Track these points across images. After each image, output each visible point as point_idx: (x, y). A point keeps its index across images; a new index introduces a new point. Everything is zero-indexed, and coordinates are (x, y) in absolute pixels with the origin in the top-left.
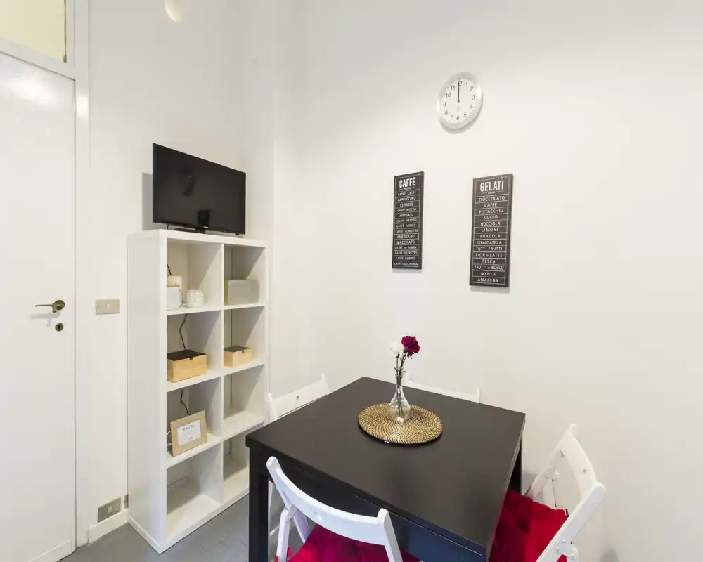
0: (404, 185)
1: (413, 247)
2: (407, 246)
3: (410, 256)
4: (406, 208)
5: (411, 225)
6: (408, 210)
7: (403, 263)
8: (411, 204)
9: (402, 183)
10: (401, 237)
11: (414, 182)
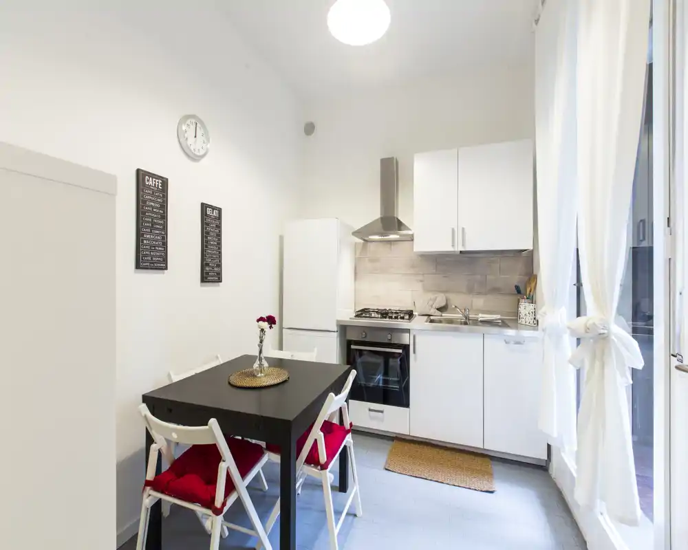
0: (151, 183)
1: (160, 249)
2: (154, 247)
3: (156, 256)
4: (153, 207)
5: (158, 226)
6: (155, 210)
7: (150, 263)
8: (158, 206)
9: (148, 181)
10: (148, 236)
11: (160, 185)
